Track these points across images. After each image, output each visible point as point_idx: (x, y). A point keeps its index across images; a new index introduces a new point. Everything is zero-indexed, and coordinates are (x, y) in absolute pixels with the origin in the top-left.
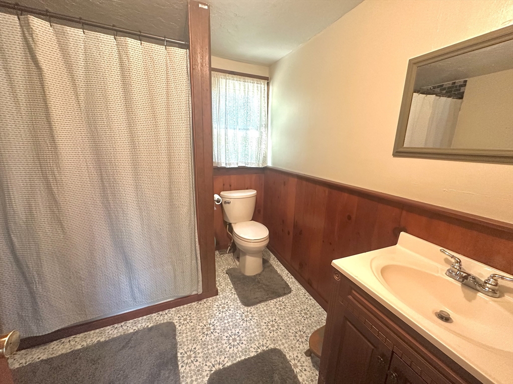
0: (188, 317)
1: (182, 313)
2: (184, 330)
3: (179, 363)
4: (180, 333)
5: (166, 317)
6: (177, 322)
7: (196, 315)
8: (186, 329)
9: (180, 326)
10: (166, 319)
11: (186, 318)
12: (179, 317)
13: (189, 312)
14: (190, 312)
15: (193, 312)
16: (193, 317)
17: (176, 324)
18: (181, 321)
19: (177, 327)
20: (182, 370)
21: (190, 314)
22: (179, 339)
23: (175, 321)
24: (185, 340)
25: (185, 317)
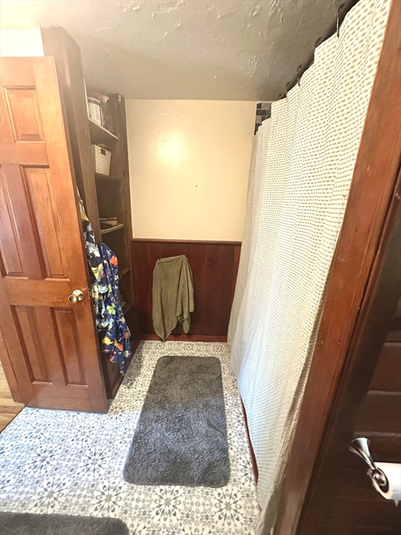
0: (233, 512)
1: (241, 503)
2: (210, 501)
3: (167, 487)
4: (207, 493)
5: (241, 474)
6: (227, 490)
7: (233, 530)
8: (211, 505)
9: (219, 494)
10: (236, 474)
11: (230, 509)
12: (235, 495)
13: (241, 518)
14: (242, 520)
15: (239, 526)
16: (229, 524)
17: (224, 488)
18: (228, 498)
19: (219, 490)
20: (158, 489)
21: (238, 519)
22: (199, 490)
23: (229, 487)
24: (194, 500)
25: (233, 506)
